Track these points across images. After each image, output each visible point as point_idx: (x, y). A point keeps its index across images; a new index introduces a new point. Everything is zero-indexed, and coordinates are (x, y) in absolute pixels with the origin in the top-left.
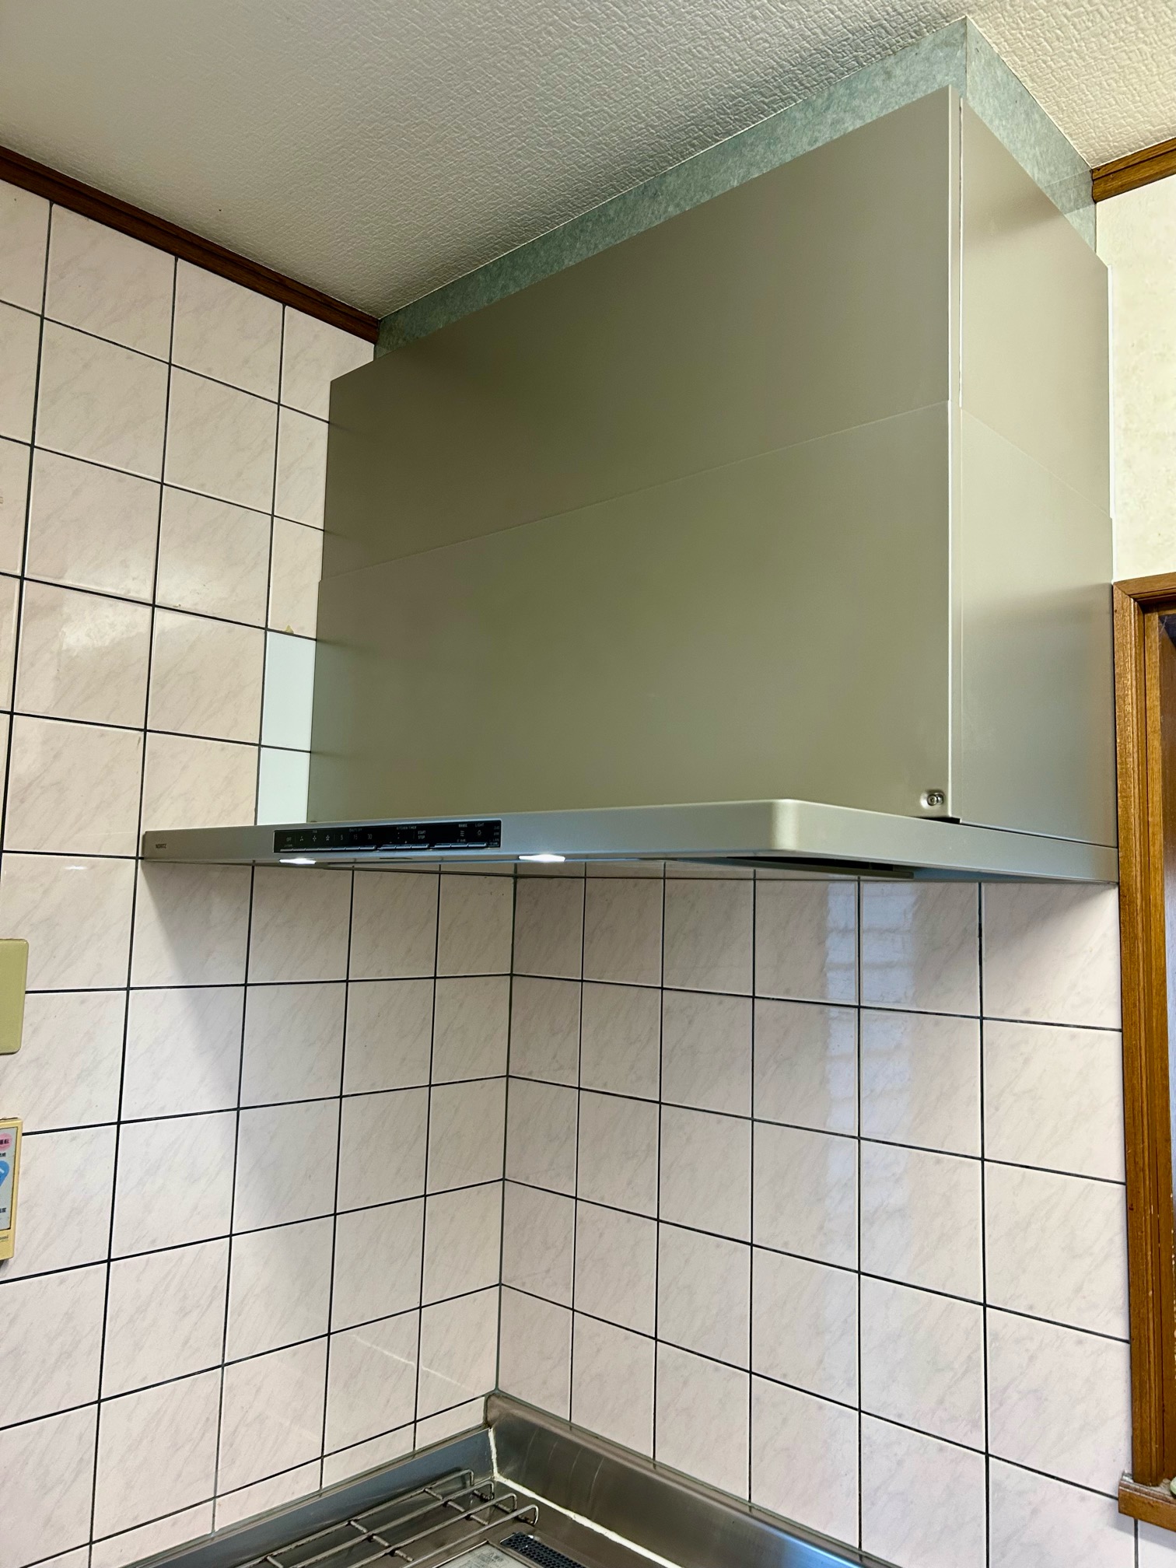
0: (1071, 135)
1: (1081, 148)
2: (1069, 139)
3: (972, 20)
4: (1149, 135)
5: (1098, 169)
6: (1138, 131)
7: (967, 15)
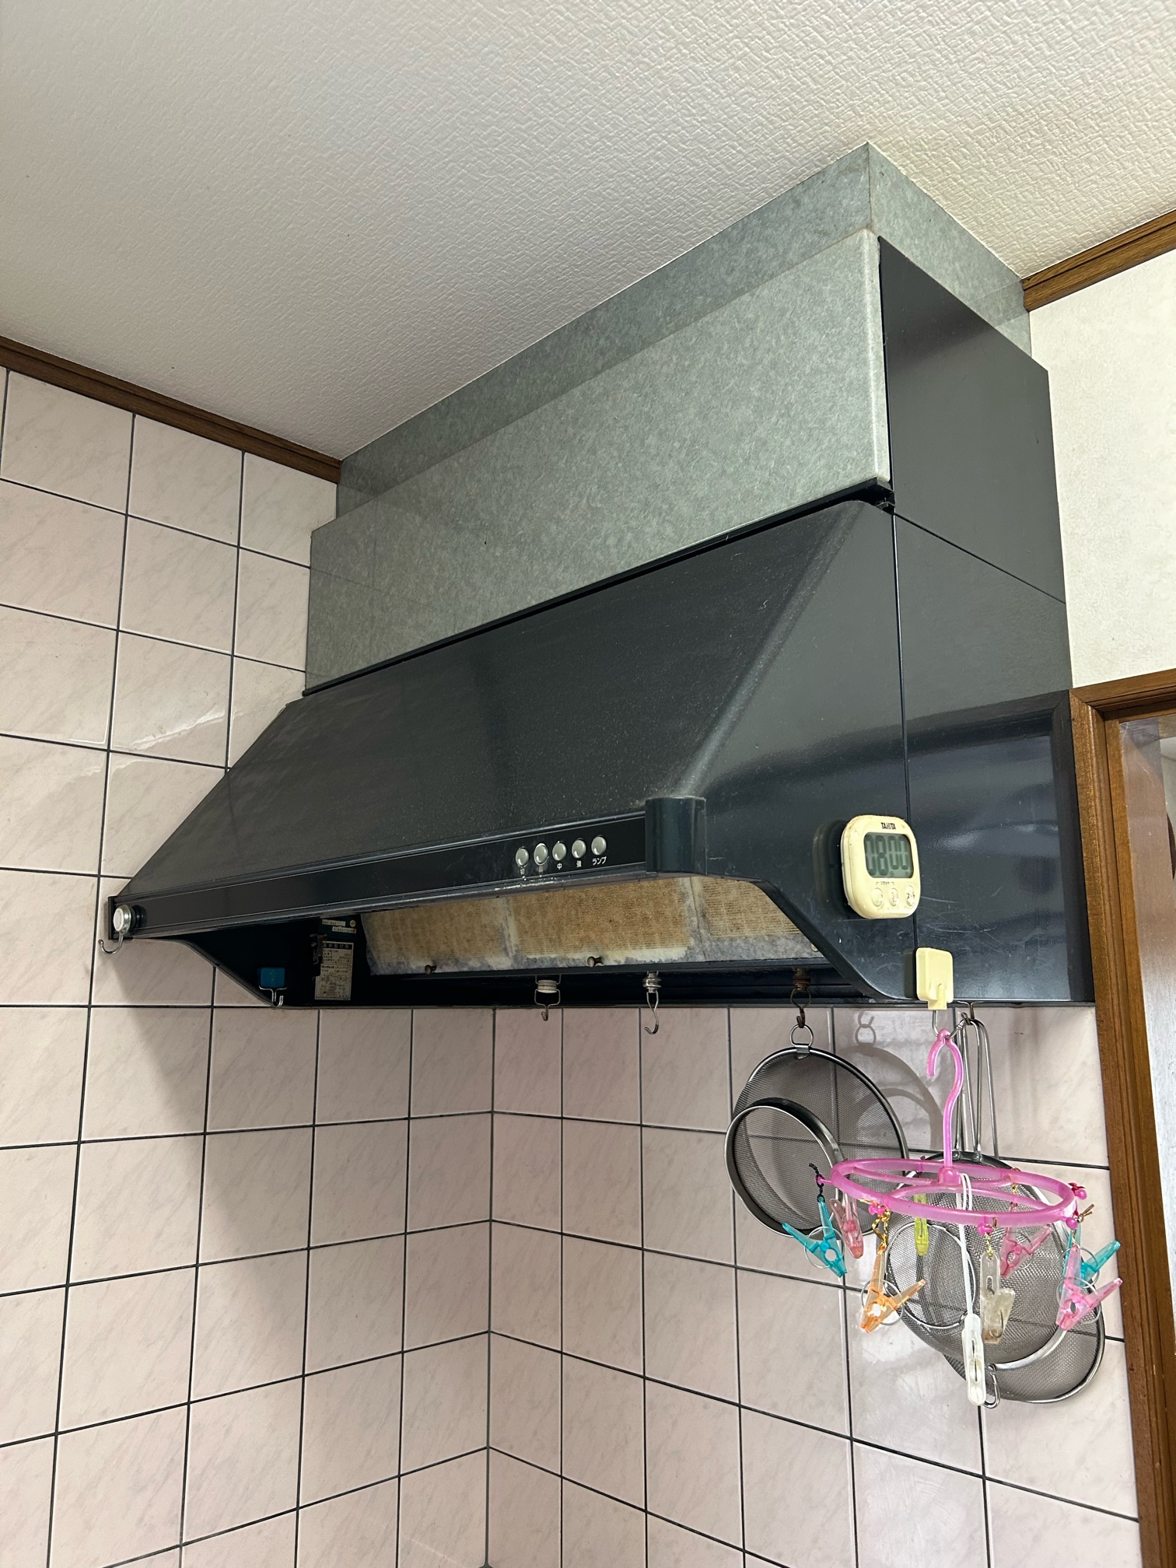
0: (995, 249)
1: (1007, 260)
2: (993, 252)
3: (875, 146)
4: (1075, 243)
5: (1028, 279)
6: (1062, 239)
7: (869, 141)
